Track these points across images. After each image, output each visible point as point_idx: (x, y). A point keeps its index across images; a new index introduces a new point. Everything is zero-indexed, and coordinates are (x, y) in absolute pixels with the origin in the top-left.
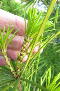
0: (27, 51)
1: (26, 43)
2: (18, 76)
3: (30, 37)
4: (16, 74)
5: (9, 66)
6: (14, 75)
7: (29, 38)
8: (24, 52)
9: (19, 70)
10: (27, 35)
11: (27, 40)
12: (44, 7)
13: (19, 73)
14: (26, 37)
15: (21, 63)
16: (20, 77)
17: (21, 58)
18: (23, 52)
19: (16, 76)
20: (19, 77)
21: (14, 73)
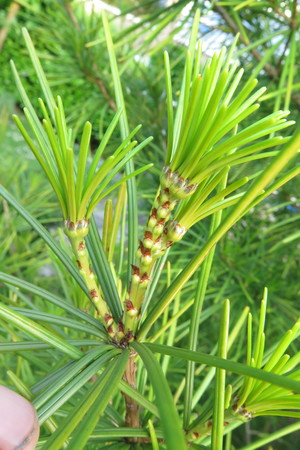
0: (170, 232)
1: (168, 203)
2: (128, 335)
3: (189, 179)
4: (121, 326)
5: (93, 293)
6: (110, 329)
7: (184, 184)
8: (158, 240)
9: (133, 312)
10: (176, 171)
11: (175, 190)
12: (223, 44)
13: (131, 325)
14: (172, 179)
15: (142, 285)
16: (135, 338)
17: (143, 264)
18: (155, 237)
19: (121, 335)
20: (132, 340)
21: (110, 321)
